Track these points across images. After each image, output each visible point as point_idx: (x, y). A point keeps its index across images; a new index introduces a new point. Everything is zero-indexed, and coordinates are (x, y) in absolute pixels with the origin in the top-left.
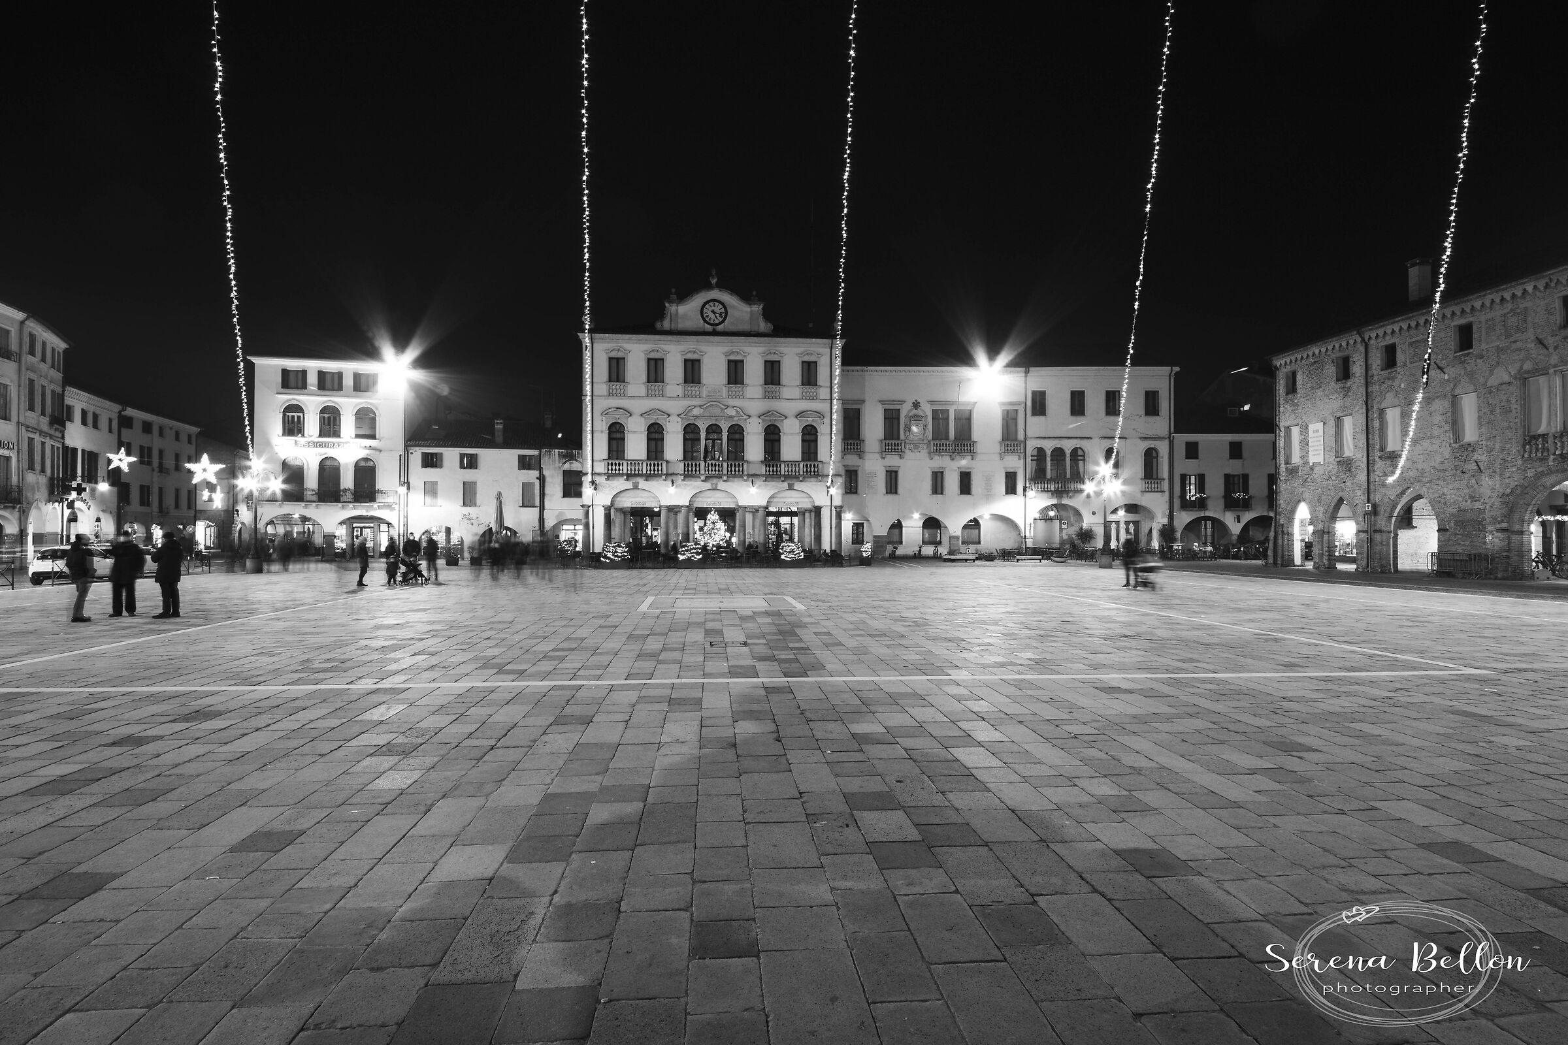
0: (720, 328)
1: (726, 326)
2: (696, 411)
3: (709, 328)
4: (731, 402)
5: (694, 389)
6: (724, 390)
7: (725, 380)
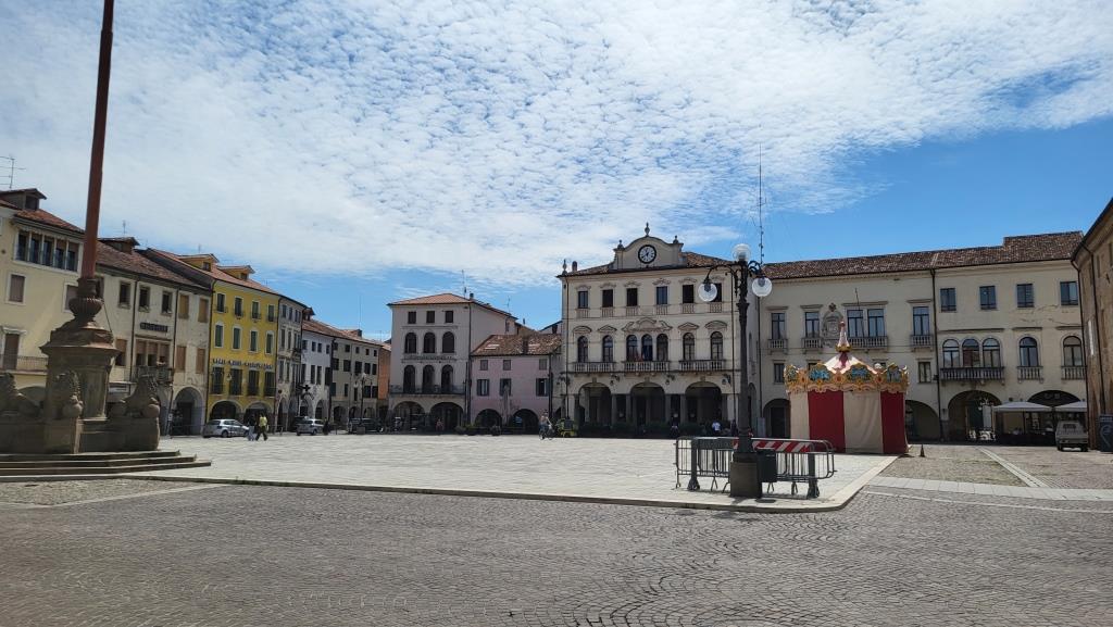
0: (651, 265)
1: (656, 263)
2: (634, 326)
3: (644, 266)
4: (659, 318)
5: (632, 309)
6: (654, 309)
7: (654, 302)
